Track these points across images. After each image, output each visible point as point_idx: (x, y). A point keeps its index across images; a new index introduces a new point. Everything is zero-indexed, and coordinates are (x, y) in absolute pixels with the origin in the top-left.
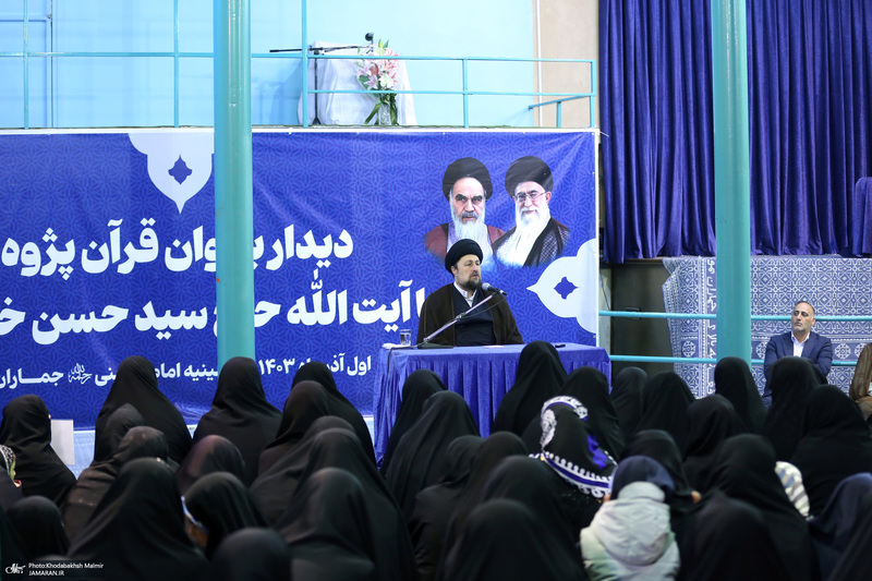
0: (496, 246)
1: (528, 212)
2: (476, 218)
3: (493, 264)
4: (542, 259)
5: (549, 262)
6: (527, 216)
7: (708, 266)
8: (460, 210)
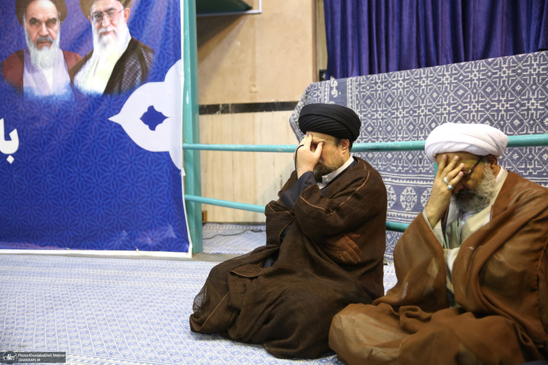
0: (73, 72)
1: (106, 33)
2: (51, 43)
3: (70, 92)
4: (125, 86)
5: (132, 89)
6: (105, 38)
7: (331, 88)
8: (35, 35)
